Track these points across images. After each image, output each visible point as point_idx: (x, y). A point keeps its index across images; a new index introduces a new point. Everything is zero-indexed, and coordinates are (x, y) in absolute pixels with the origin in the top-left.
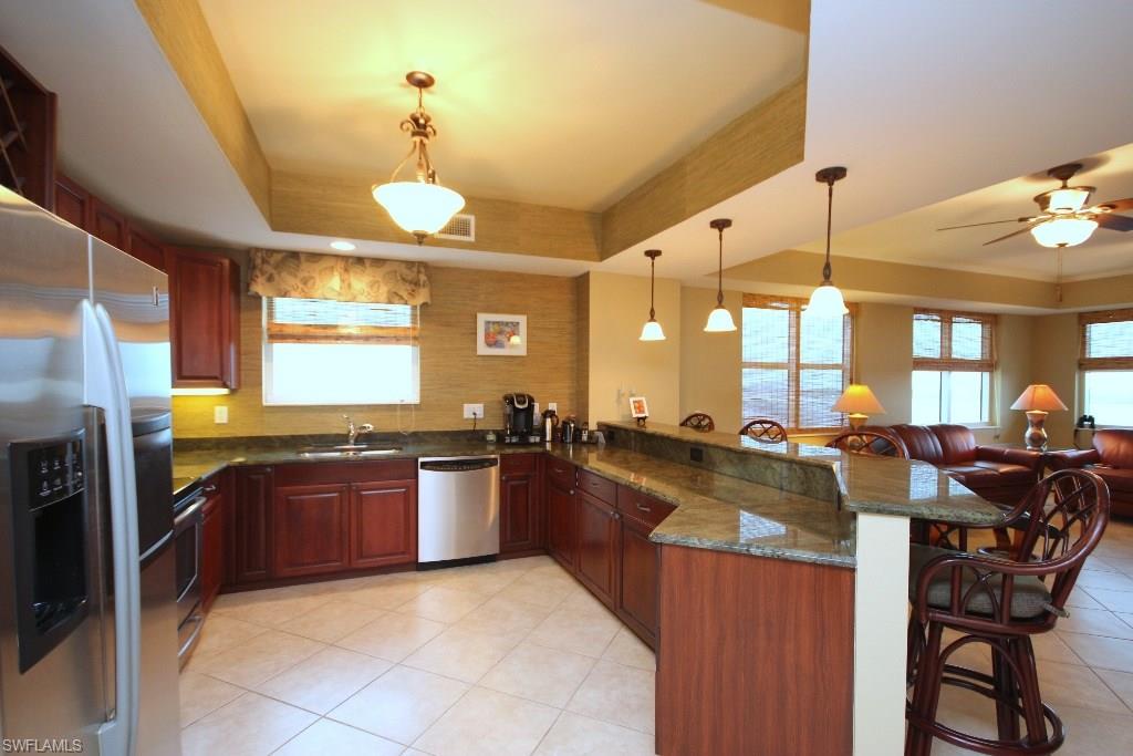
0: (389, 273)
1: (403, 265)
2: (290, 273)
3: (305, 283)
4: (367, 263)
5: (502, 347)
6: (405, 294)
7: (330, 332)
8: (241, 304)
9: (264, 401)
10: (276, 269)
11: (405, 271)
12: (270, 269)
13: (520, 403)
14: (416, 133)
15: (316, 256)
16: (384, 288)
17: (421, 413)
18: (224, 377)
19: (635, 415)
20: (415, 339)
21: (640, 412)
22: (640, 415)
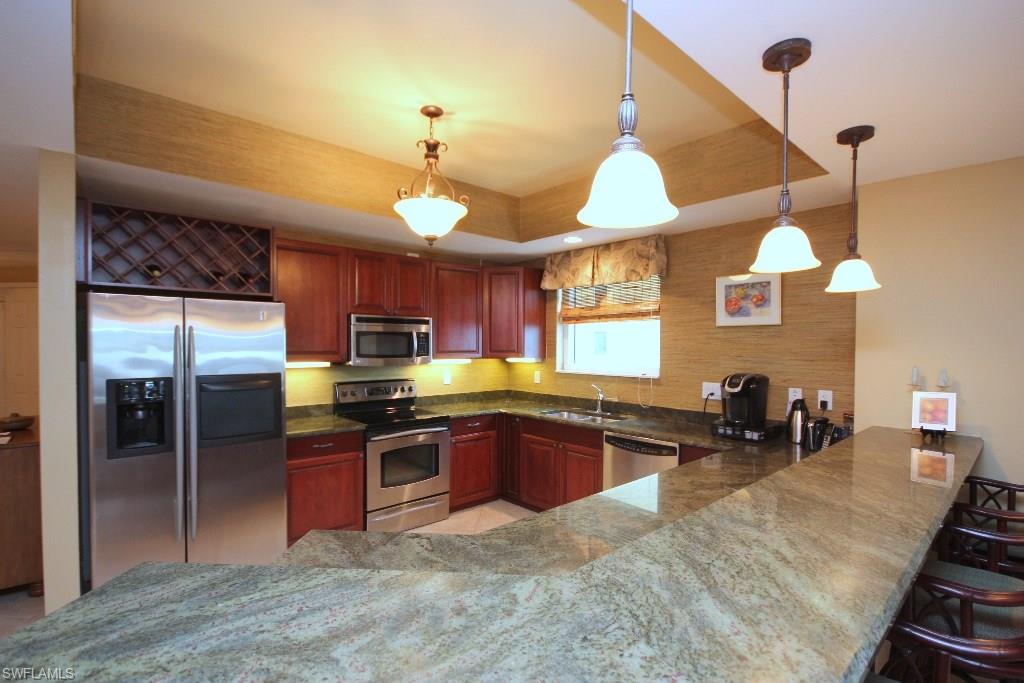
0: (628, 252)
1: (640, 242)
2: (566, 269)
3: (574, 275)
4: (612, 247)
5: (748, 314)
6: (641, 270)
7: (594, 313)
8: (547, 297)
9: (558, 369)
10: (558, 267)
11: (641, 247)
12: (555, 268)
13: (732, 385)
14: (427, 156)
15: (579, 251)
16: (623, 268)
17: (660, 388)
18: (519, 351)
19: (916, 424)
20: (656, 313)
21: (934, 420)
22: (928, 426)
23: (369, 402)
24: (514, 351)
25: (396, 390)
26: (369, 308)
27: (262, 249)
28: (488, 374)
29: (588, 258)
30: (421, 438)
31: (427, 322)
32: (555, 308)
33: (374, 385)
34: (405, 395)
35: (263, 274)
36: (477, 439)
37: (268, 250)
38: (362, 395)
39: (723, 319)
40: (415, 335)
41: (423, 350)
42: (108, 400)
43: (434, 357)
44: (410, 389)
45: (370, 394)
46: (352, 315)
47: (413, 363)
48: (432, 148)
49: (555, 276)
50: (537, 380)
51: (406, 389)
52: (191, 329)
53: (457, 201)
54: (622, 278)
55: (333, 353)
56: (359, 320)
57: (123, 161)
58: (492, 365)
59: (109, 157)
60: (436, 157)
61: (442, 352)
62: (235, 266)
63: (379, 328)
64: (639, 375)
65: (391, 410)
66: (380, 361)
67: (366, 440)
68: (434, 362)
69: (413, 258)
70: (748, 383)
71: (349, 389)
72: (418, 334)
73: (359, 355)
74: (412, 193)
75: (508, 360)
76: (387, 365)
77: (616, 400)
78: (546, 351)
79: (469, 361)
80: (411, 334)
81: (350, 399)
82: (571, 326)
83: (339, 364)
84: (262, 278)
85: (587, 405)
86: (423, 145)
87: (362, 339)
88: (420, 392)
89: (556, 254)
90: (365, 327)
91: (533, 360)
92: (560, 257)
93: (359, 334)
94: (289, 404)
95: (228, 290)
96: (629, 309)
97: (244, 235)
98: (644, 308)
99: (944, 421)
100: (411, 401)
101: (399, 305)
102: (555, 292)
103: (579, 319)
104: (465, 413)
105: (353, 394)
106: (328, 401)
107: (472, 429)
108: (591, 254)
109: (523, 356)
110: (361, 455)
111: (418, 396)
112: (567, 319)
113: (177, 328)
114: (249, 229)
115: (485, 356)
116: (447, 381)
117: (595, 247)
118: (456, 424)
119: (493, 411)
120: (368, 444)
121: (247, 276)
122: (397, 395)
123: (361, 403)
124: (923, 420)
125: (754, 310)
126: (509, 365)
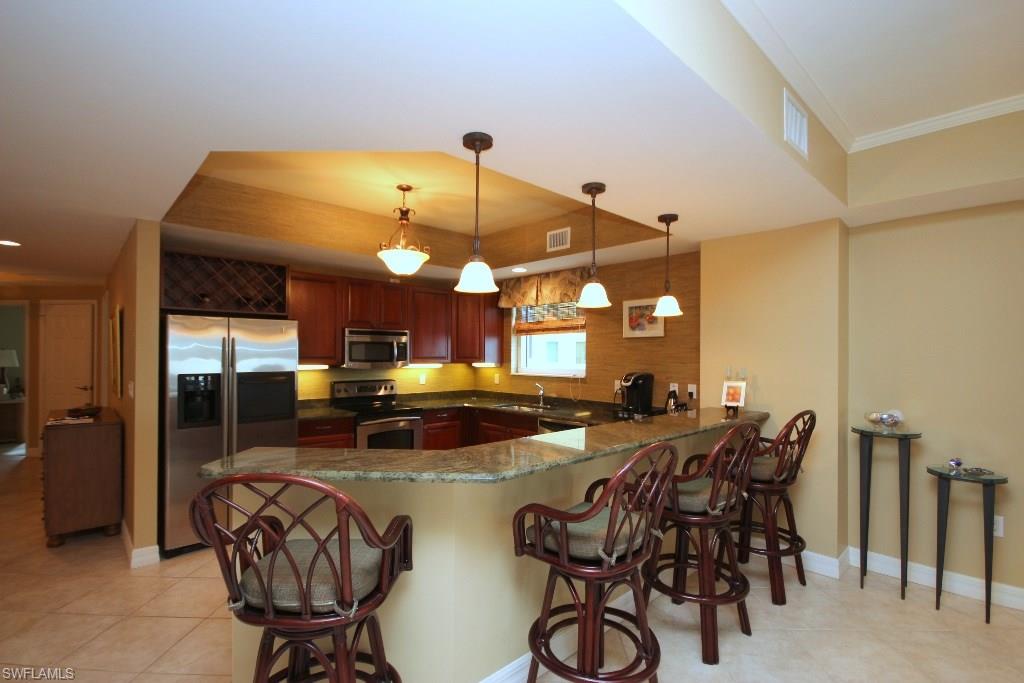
0: (562, 280)
2: (517, 291)
3: (523, 297)
4: (551, 275)
5: (643, 329)
6: (571, 294)
7: (539, 326)
8: (505, 314)
9: (513, 372)
10: (512, 289)
11: (571, 276)
12: (509, 290)
13: (626, 380)
14: (401, 219)
15: (527, 278)
16: (558, 292)
17: (586, 385)
18: (481, 358)
19: (724, 403)
20: (583, 327)
21: (734, 400)
22: (730, 404)
23: (359, 397)
24: (476, 358)
25: (380, 389)
26: (359, 323)
27: (280, 281)
28: (458, 376)
29: (533, 284)
30: (402, 424)
31: (405, 334)
32: (510, 322)
33: (362, 384)
34: (387, 393)
35: (280, 299)
36: (445, 427)
37: (284, 281)
38: (354, 392)
39: (627, 332)
40: (395, 344)
41: (402, 356)
42: (179, 394)
43: (411, 362)
44: (392, 388)
45: (359, 391)
46: (347, 330)
47: (395, 367)
48: (405, 213)
49: (510, 297)
50: (497, 381)
51: (389, 387)
52: (233, 339)
53: (422, 250)
54: (557, 299)
55: (330, 358)
56: (351, 332)
57: (191, 224)
58: (460, 369)
59: (182, 223)
60: (408, 220)
61: (418, 358)
62: (260, 292)
63: (367, 339)
64: (571, 376)
65: (377, 404)
66: (367, 365)
67: (356, 424)
68: (411, 366)
69: (395, 284)
70: (636, 380)
71: (342, 386)
72: (398, 344)
73: (351, 360)
74: (390, 245)
75: (474, 365)
76: (373, 368)
77: (554, 395)
78: (504, 358)
79: (440, 366)
80: (392, 344)
81: (343, 395)
82: (523, 338)
83: (335, 366)
84: (280, 303)
85: (532, 400)
86: (398, 212)
87: (354, 348)
88: (400, 390)
89: (510, 279)
90: (356, 338)
91: (493, 365)
92: (512, 283)
93: (351, 344)
94: (300, 398)
95: (255, 311)
96: (564, 324)
97: (266, 270)
98: (575, 323)
99: (738, 401)
100: (392, 397)
101: (383, 321)
102: (510, 310)
103: (529, 331)
104: (435, 407)
105: (346, 391)
106: (327, 396)
107: (441, 420)
108: (535, 281)
109: (484, 361)
110: (353, 436)
111: (398, 393)
112: (520, 332)
113: (224, 339)
114: (271, 266)
115: (453, 361)
116: (423, 381)
117: (539, 275)
118: (428, 415)
119: (458, 405)
120: (359, 428)
121: (269, 301)
122: (382, 393)
123: (352, 398)
124: (728, 400)
125: (647, 326)
126: (475, 369)
